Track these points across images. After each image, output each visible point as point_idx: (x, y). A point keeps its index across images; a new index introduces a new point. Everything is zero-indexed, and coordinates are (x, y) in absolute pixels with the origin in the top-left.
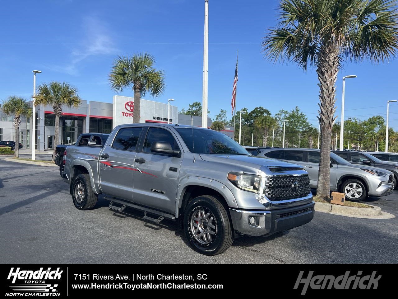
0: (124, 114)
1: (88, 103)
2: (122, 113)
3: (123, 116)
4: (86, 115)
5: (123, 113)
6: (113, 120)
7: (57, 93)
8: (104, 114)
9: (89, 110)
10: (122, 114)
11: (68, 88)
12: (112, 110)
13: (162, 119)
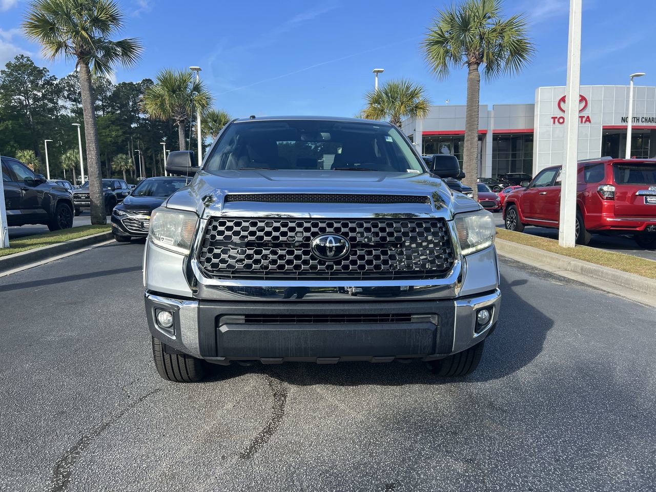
0: (556, 120)
1: (490, 108)
2: (552, 118)
3: (554, 123)
4: (486, 131)
5: (554, 118)
6: (534, 133)
7: (391, 99)
8: (519, 125)
9: (492, 120)
10: (552, 120)
11: (408, 88)
12: (534, 116)
13: (644, 120)
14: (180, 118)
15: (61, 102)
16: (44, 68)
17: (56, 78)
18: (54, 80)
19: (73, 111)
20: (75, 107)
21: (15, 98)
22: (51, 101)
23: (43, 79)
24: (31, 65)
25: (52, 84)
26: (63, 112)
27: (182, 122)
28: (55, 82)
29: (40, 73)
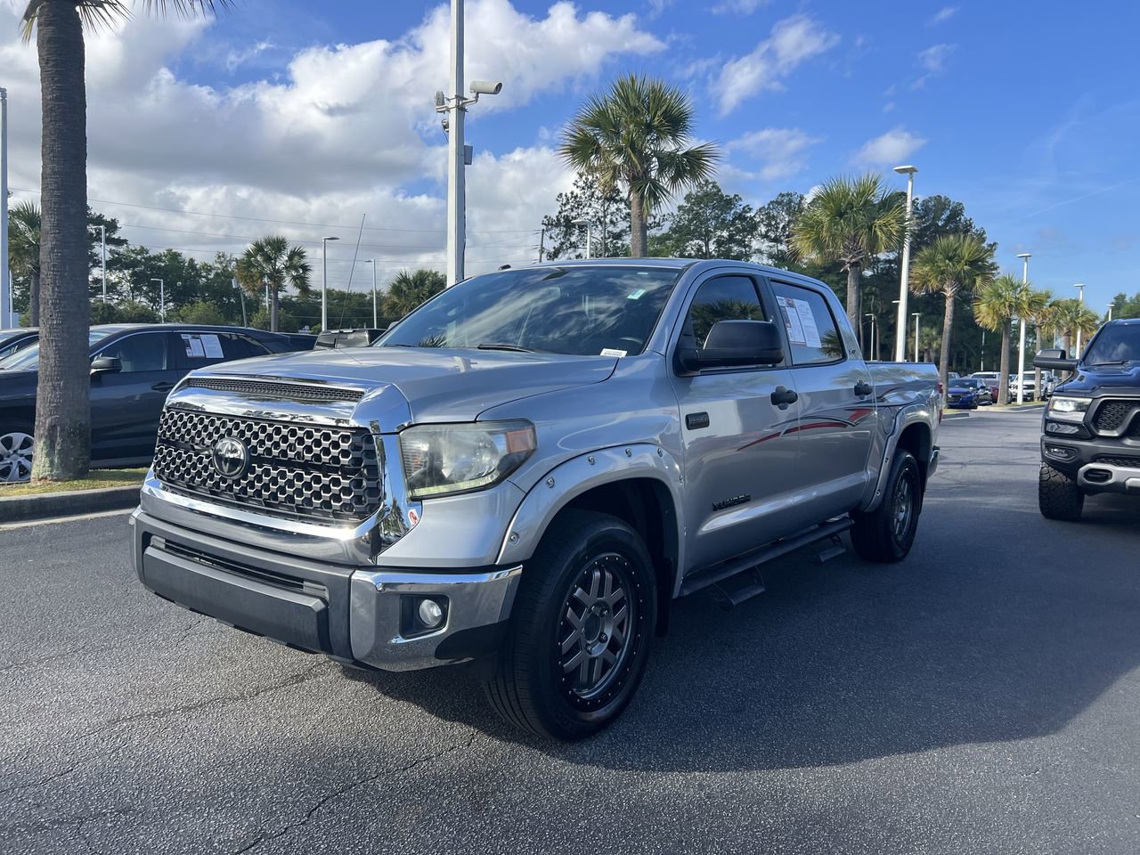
14: (852, 258)
15: (755, 244)
16: (735, 196)
17: (750, 209)
18: (747, 212)
19: (771, 256)
20: (775, 251)
21: (693, 243)
22: (741, 243)
23: (732, 212)
24: (715, 194)
25: (745, 218)
26: (754, 259)
27: (853, 265)
28: (748, 215)
29: (728, 203)
